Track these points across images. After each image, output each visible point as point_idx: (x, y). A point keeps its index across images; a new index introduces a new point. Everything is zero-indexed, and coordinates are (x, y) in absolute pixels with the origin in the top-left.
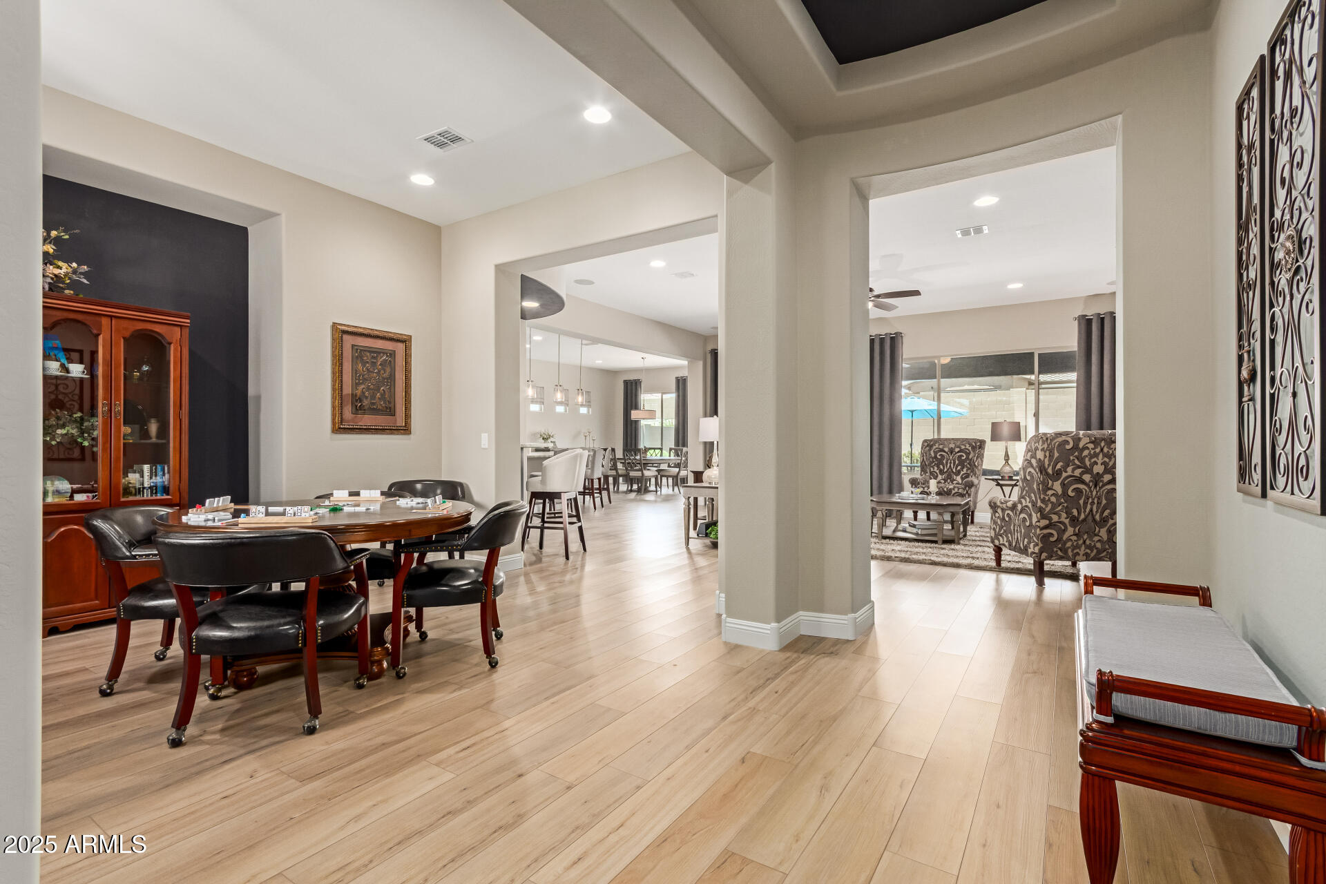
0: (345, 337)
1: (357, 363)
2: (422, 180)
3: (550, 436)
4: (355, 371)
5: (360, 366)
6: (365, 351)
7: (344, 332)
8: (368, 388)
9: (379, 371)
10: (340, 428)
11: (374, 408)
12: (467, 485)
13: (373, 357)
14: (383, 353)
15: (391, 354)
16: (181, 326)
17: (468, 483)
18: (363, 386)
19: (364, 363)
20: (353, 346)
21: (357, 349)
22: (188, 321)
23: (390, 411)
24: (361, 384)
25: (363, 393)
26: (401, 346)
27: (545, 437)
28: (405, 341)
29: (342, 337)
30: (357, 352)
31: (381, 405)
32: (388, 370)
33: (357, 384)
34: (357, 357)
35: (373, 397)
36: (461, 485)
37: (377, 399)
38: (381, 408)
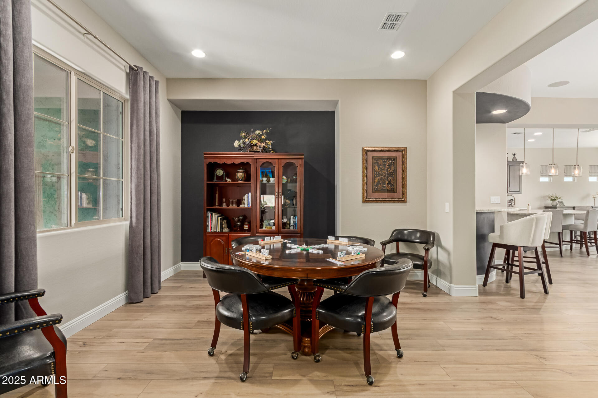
0: (369, 153)
1: (375, 165)
2: (398, 55)
3: (557, 198)
4: (374, 170)
5: (377, 168)
6: (379, 159)
7: (368, 151)
8: (381, 178)
9: (388, 169)
10: (366, 200)
11: (384, 189)
12: (438, 234)
13: (384, 162)
14: (390, 159)
15: (394, 159)
16: (301, 159)
17: (439, 233)
18: (379, 178)
19: (379, 166)
20: (373, 157)
21: (375, 159)
22: (303, 156)
23: (394, 190)
24: (377, 177)
25: (379, 181)
26: (401, 153)
27: (553, 199)
28: (402, 151)
29: (367, 153)
30: (375, 160)
31: (389, 187)
32: (392, 168)
33: (375, 177)
34: (375, 163)
35: (384, 183)
36: (434, 234)
37: (386, 184)
38: (388, 189)
